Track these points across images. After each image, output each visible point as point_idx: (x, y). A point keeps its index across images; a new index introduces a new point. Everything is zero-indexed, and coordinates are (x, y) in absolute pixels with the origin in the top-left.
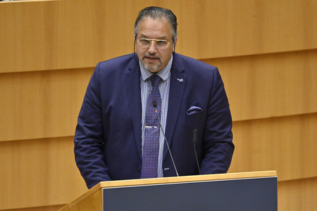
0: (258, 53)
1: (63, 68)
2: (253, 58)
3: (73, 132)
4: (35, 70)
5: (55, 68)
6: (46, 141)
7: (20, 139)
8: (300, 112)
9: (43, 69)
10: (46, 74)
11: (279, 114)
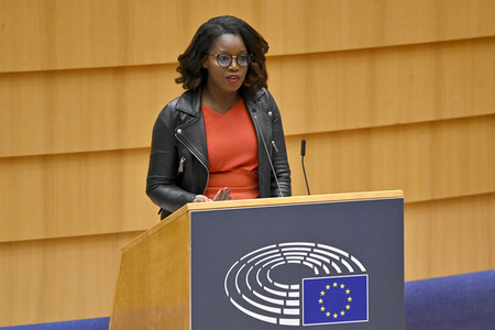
0: (380, 45)
1: (141, 63)
2: (373, 51)
3: (149, 143)
4: (107, 65)
5: (130, 64)
6: (120, 153)
7: (87, 150)
8: (431, 118)
9: (116, 64)
10: (119, 71)
11: (404, 121)
